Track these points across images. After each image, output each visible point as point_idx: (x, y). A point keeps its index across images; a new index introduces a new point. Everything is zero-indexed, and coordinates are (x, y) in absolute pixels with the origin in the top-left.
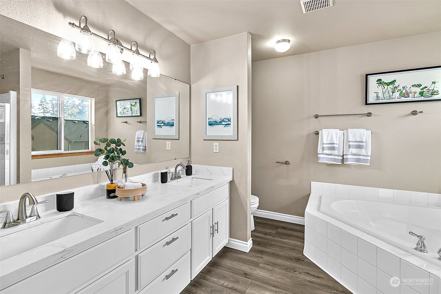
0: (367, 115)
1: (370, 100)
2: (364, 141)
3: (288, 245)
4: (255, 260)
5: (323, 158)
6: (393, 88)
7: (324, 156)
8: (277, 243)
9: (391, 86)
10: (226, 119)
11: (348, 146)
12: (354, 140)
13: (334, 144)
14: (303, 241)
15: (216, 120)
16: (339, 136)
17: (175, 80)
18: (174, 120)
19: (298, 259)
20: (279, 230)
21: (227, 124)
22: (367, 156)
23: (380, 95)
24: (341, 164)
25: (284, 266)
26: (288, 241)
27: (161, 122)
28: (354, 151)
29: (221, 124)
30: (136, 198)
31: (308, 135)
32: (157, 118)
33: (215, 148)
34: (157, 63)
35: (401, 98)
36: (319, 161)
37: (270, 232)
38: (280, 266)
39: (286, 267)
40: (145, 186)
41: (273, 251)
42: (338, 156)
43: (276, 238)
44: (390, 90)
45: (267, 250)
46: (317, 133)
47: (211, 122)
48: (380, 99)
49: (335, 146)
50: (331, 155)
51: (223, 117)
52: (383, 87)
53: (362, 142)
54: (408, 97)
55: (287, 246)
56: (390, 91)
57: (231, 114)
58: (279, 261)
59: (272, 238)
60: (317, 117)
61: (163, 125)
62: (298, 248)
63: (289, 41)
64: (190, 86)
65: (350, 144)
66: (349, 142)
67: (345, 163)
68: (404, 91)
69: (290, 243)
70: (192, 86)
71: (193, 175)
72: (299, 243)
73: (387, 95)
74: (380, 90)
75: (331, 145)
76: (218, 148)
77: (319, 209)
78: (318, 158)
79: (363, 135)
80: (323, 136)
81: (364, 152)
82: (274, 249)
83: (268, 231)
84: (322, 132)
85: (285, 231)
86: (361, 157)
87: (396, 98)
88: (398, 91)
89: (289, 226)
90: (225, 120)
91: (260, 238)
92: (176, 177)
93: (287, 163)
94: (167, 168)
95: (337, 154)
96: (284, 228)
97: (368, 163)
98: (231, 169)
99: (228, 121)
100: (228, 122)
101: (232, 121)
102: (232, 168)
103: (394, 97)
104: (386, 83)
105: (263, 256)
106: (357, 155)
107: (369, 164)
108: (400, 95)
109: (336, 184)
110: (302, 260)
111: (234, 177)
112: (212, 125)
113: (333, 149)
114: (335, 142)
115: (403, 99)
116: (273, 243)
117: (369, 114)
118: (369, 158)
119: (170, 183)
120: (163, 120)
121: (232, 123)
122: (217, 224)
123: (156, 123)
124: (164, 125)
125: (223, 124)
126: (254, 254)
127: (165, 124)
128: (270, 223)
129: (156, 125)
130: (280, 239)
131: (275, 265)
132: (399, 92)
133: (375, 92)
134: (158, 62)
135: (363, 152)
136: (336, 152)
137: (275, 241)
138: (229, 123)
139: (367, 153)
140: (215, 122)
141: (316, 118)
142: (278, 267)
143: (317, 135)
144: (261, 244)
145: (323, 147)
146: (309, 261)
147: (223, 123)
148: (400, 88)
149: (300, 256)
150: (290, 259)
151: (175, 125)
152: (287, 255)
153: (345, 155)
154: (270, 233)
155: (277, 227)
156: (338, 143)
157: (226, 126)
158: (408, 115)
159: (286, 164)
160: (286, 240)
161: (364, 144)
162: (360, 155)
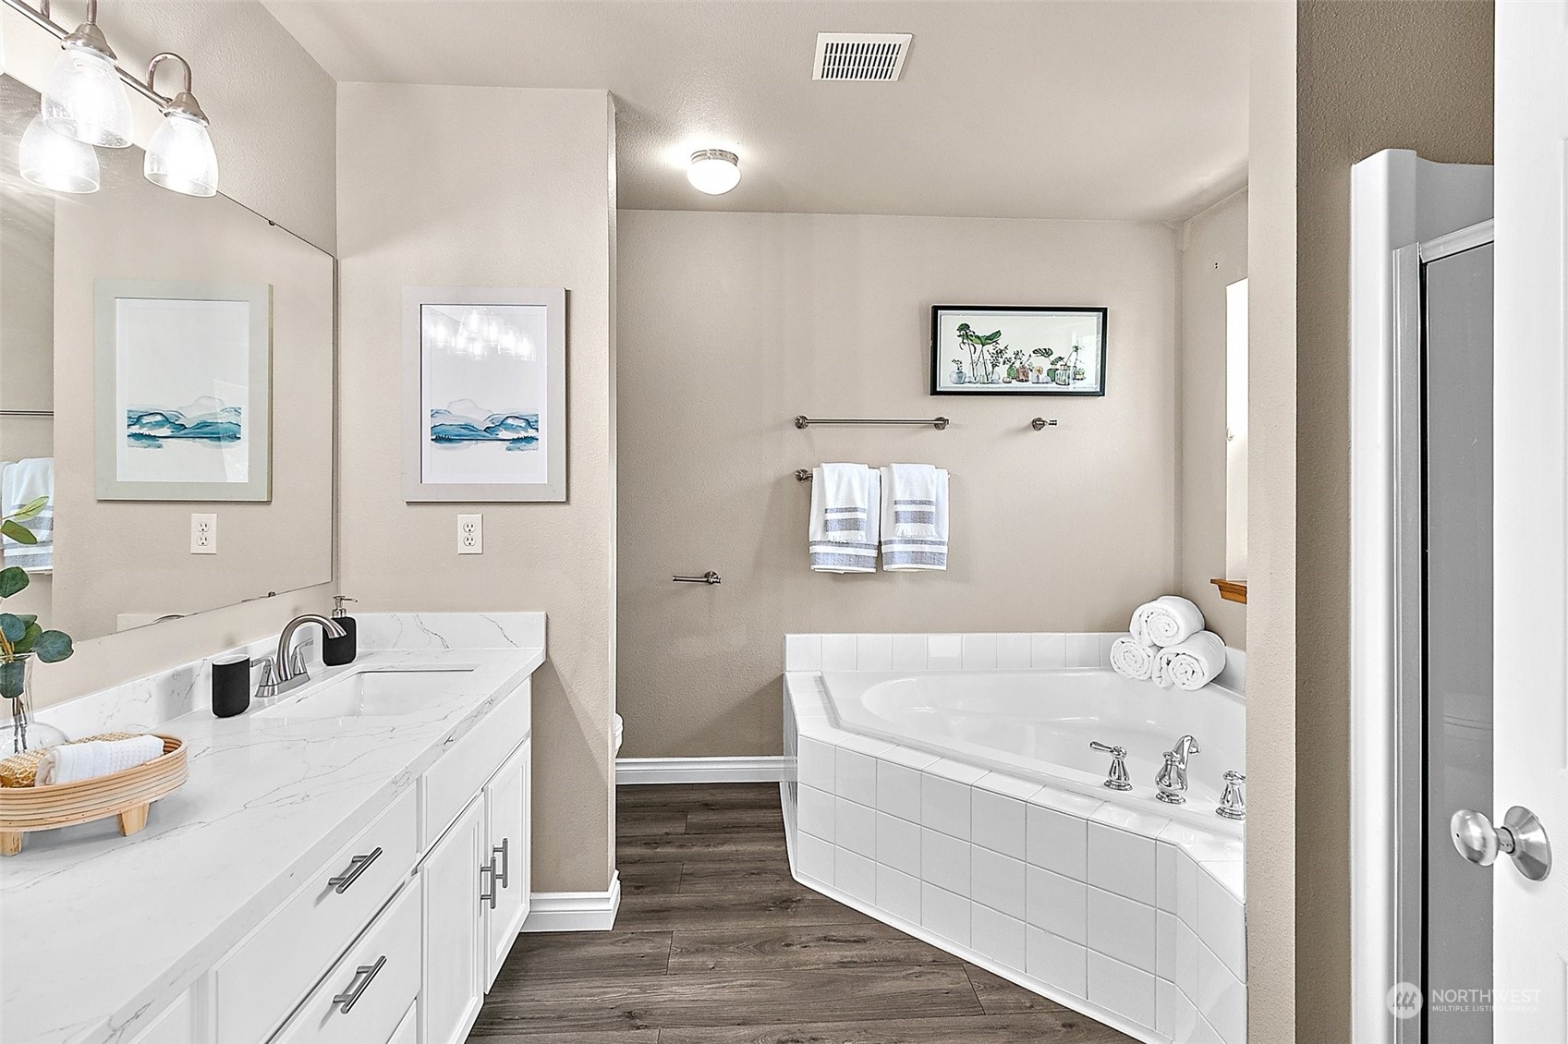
0: (935, 424)
1: (945, 382)
2: (933, 499)
3: (738, 861)
4: (647, 948)
5: (828, 557)
6: (994, 352)
7: (830, 549)
8: (701, 865)
9: (990, 347)
10: (517, 420)
11: (893, 518)
12: (908, 498)
13: (855, 510)
14: (782, 834)
15: (469, 422)
16: (870, 487)
17: (271, 223)
18: (238, 411)
19: (784, 901)
20: (692, 818)
21: (519, 440)
22: (941, 543)
23: (966, 369)
24: (874, 570)
25: (749, 938)
26: (734, 848)
27: (159, 418)
28: (907, 529)
29: (491, 437)
30: (132, 823)
31: (778, 483)
32: (128, 398)
33: (461, 535)
34: (204, 123)
35: (1010, 382)
36: (813, 567)
37: (665, 830)
38: (736, 943)
39: (758, 941)
40: (180, 749)
41: (698, 898)
42: (867, 546)
43: (695, 849)
44: (987, 356)
45: (676, 899)
46: (804, 477)
47: (443, 427)
48: (967, 380)
49: (860, 515)
50: (847, 544)
51: (501, 410)
52: (972, 347)
53: (929, 503)
54: (1026, 381)
55: (739, 866)
56: (988, 361)
57: (539, 400)
58: (730, 927)
59: (680, 850)
60: (801, 423)
61: (169, 434)
62: (772, 865)
63: (735, 159)
64: (336, 263)
65: (899, 509)
66: (896, 503)
67: (885, 568)
68: (1017, 365)
69: (743, 854)
70: (345, 265)
71: (360, 658)
72: (770, 848)
73: (980, 371)
74: (964, 354)
75: (847, 515)
76: (477, 535)
77: (835, 721)
78: (810, 558)
79: (929, 482)
80: (827, 484)
81: (934, 533)
82: (698, 888)
83: (659, 830)
84: (823, 471)
85: (713, 817)
86: (926, 548)
87: (1001, 381)
88: (1004, 363)
89: (720, 797)
90: (510, 421)
91: (635, 863)
92: (287, 673)
93: (709, 579)
94: (230, 643)
95: (864, 541)
96: (707, 806)
97: (941, 563)
98: (540, 617)
99: (523, 425)
100: (524, 429)
101: (542, 425)
102: (543, 613)
103: (995, 377)
104: (978, 337)
105: (670, 927)
106: (914, 542)
107: (944, 568)
108: (1009, 375)
109: (859, 635)
110: (794, 899)
111: (550, 649)
112: (450, 440)
113: (853, 525)
114: (859, 505)
115: (1016, 386)
116: (687, 867)
117: (940, 423)
118: (944, 549)
119: (265, 711)
120: (168, 405)
121: (542, 435)
122: (504, 850)
123: (122, 421)
124: (176, 434)
125: (500, 437)
126: (633, 928)
127: (180, 430)
128: (655, 798)
129: (122, 430)
130: (706, 850)
131: (719, 944)
132: (1007, 366)
133: (954, 361)
134: (205, 118)
135: (930, 531)
136: (860, 536)
137: (692, 859)
138: (531, 433)
139: (940, 536)
140: (466, 427)
141: (800, 426)
142: (731, 949)
143: (805, 483)
144: (647, 886)
145: (826, 522)
146: (819, 897)
147: (503, 434)
148: (1010, 354)
149: (786, 888)
150: (759, 907)
151: (244, 433)
152: (746, 898)
153: (886, 543)
154: (667, 834)
155: (682, 810)
156: (866, 508)
157: (518, 445)
158: (1025, 429)
159: (707, 581)
160: (727, 848)
161: (933, 509)
162: (923, 542)
